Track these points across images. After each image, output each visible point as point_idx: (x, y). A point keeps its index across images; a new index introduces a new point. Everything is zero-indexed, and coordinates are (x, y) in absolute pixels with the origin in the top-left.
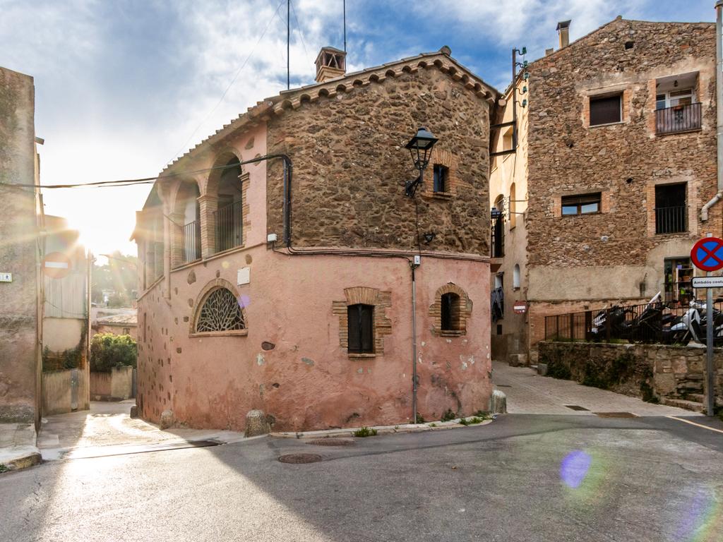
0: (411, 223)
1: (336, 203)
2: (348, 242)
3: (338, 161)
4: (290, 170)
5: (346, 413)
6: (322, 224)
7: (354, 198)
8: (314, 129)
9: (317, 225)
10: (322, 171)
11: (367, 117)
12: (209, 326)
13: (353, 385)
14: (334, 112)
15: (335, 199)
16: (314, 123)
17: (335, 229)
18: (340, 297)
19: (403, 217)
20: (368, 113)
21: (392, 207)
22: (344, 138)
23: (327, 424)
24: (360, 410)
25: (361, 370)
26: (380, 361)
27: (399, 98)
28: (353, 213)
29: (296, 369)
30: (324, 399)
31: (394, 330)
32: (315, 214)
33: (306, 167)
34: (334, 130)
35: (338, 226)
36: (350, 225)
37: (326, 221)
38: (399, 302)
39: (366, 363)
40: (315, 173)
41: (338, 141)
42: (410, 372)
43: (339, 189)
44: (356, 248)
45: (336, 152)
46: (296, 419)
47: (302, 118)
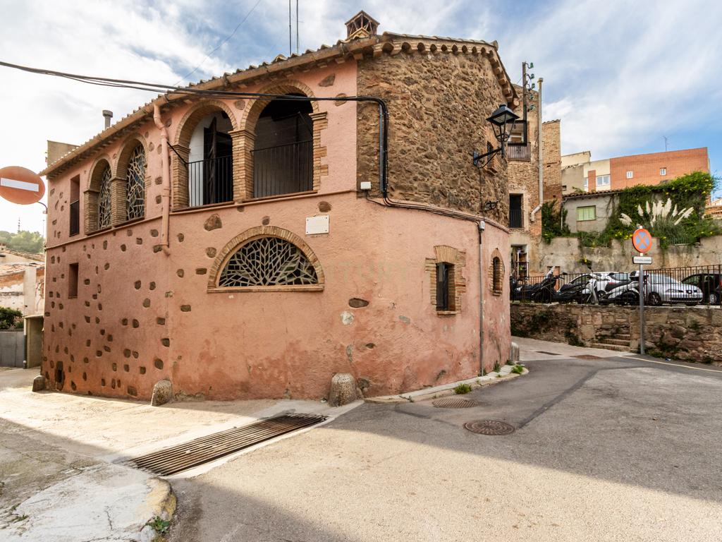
0: (477, 191)
1: (426, 160)
2: (435, 200)
3: (428, 119)
4: (386, 118)
5: (437, 371)
6: (416, 179)
7: (440, 158)
8: (409, 81)
9: (411, 179)
10: (417, 126)
11: (448, 83)
12: (243, 279)
13: (441, 342)
14: (425, 69)
15: (426, 157)
16: (409, 75)
17: (426, 186)
18: (432, 255)
19: (472, 184)
20: (448, 80)
21: (465, 173)
22: (433, 98)
23: (422, 384)
24: (446, 367)
25: (446, 327)
26: (458, 318)
27: (467, 74)
28: (439, 172)
29: (393, 327)
30: (419, 357)
31: (467, 288)
32: (410, 167)
33: (401, 118)
34: (425, 87)
35: (429, 183)
36: (438, 184)
37: (419, 177)
38: (470, 262)
39: (450, 319)
40: (410, 126)
41: (428, 100)
42: (479, 328)
43: (429, 147)
44: (442, 208)
45: (426, 109)
46: (395, 381)
47: (398, 67)
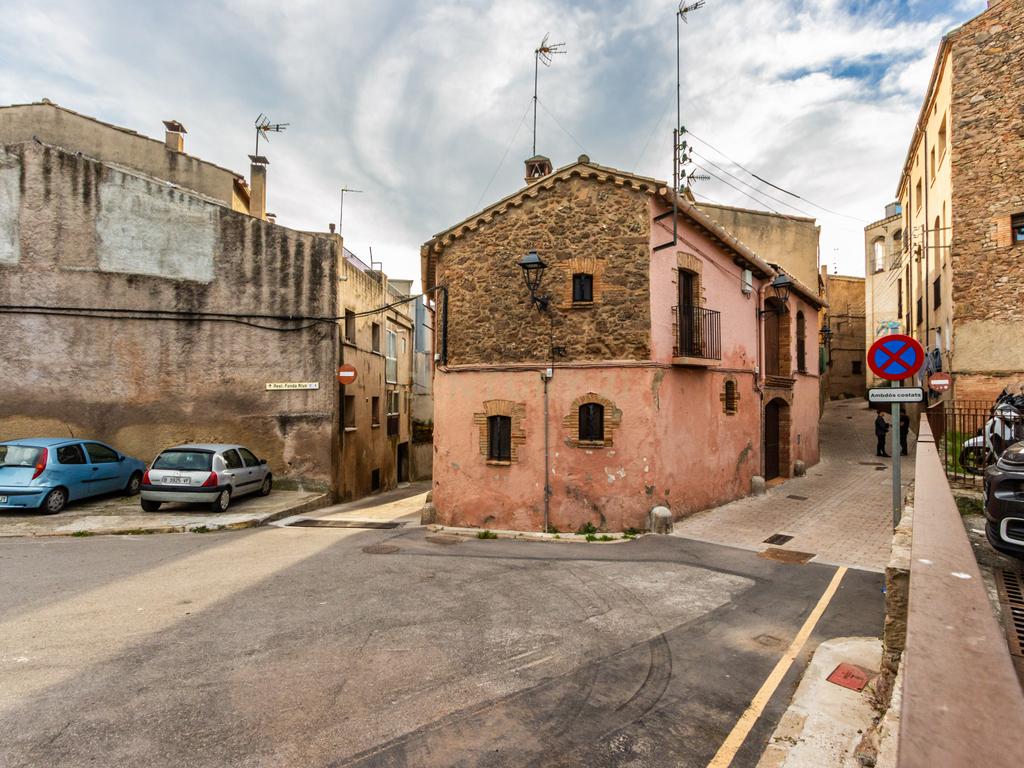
0: (546, 337)
1: (478, 324)
2: (488, 359)
3: (480, 286)
4: (446, 299)
5: (483, 516)
6: (468, 344)
7: (493, 318)
8: (462, 261)
9: (464, 345)
10: (468, 298)
11: (506, 242)
13: (490, 490)
14: (477, 243)
15: (478, 321)
16: (462, 255)
17: (477, 348)
18: (480, 409)
19: (539, 331)
20: (507, 238)
21: (529, 323)
22: (485, 265)
23: (469, 523)
24: (496, 514)
25: (497, 477)
26: (515, 469)
27: (537, 217)
28: (493, 332)
29: (448, 471)
30: (466, 500)
31: (528, 440)
32: (462, 336)
33: (457, 295)
34: (478, 259)
35: (480, 345)
36: (489, 343)
37: (471, 341)
38: (533, 414)
39: (503, 470)
40: (463, 300)
41: (481, 269)
42: (544, 481)
43: (482, 312)
44: (495, 364)
45: (479, 278)
46: (448, 515)
47: (454, 253)
